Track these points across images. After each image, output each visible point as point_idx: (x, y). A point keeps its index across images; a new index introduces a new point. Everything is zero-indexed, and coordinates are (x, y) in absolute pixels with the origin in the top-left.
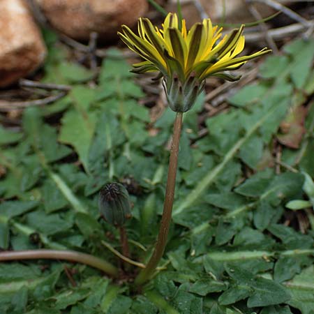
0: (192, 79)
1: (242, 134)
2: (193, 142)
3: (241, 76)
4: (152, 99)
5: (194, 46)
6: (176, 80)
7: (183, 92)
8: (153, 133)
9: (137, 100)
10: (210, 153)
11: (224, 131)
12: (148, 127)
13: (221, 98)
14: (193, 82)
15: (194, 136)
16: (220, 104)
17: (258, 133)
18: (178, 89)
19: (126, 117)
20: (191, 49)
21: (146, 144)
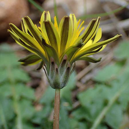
0: (65, 61)
1: (106, 103)
2: (70, 112)
3: (101, 59)
4: (36, 82)
5: (64, 35)
6: (53, 63)
7: (59, 73)
8: (39, 108)
9: (25, 83)
10: (83, 120)
11: (92, 103)
12: (34, 103)
13: (88, 77)
14: (66, 64)
15: (70, 108)
16: (87, 82)
17: (118, 102)
18: (55, 70)
19: (17, 97)
20: (62, 37)
21: (34, 117)
